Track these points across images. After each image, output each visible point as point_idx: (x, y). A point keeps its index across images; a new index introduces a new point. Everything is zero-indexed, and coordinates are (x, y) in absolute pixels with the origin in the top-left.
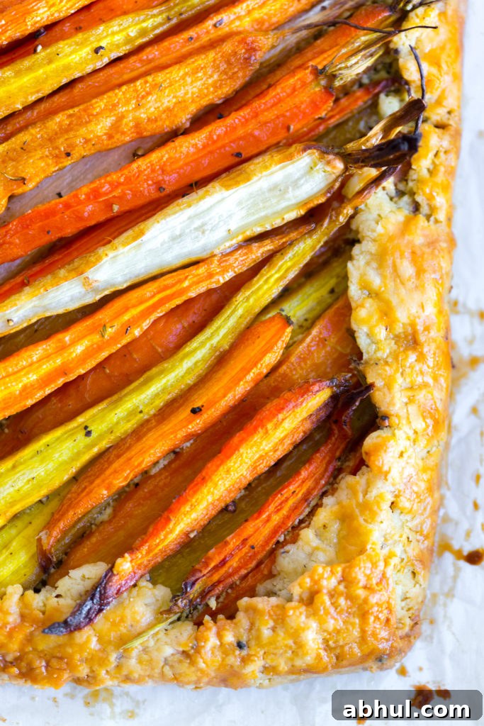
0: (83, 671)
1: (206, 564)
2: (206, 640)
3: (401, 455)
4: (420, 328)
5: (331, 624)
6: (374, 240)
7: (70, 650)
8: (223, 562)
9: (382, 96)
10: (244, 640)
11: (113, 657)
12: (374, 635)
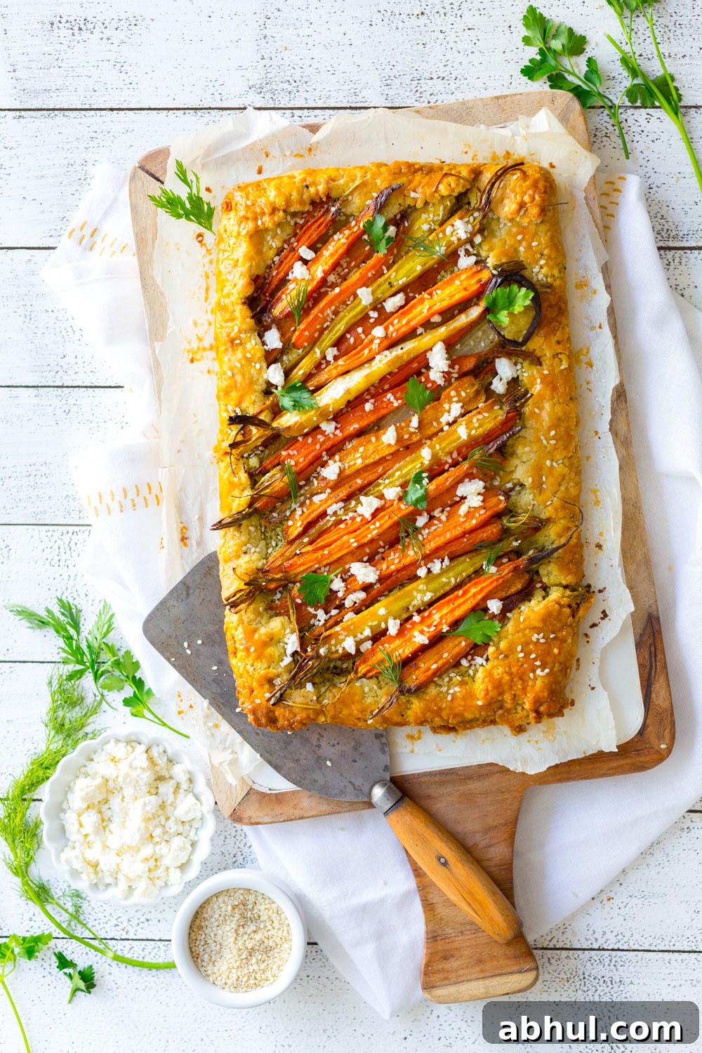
0: (383, 169)
1: (326, 225)
2: (323, 188)
3: (235, 286)
4: (230, 349)
5: (263, 200)
6: (256, 391)
7: (390, 178)
8: (318, 227)
9: (258, 466)
10: (305, 189)
11: (369, 176)
12: (242, 197)
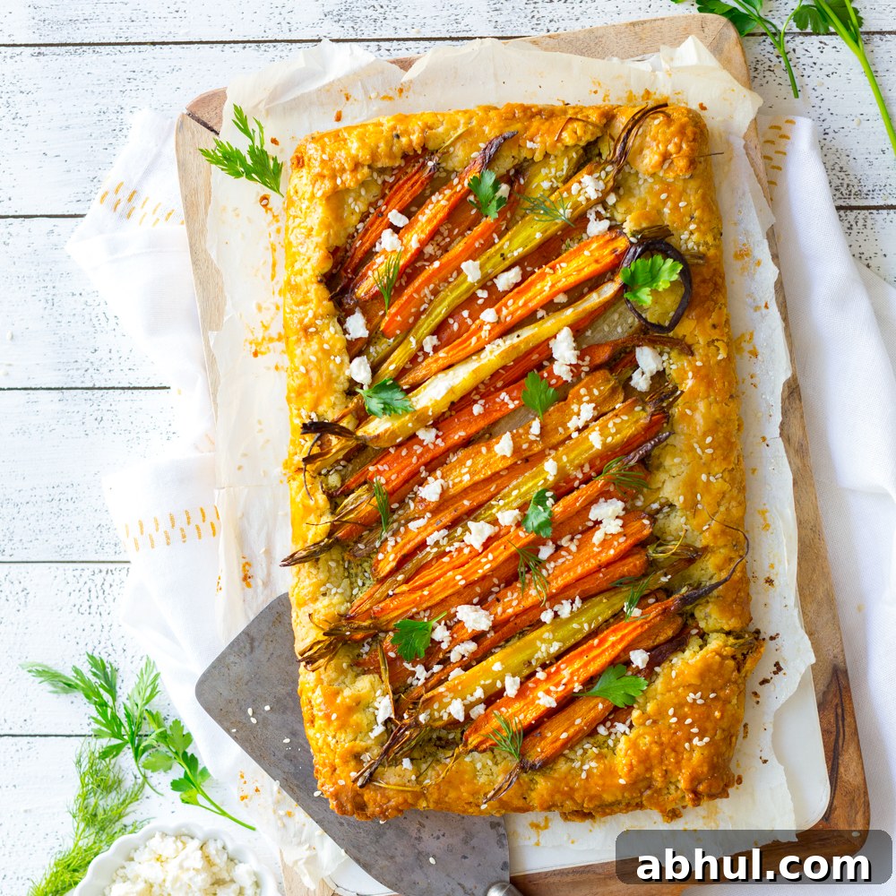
0: (492, 114)
1: (422, 183)
2: (418, 137)
3: (309, 260)
4: (303, 339)
5: (343, 153)
6: (336, 392)
7: (501, 124)
8: (412, 186)
9: (339, 486)
10: (395, 140)
11: (474, 122)
12: (317, 150)
